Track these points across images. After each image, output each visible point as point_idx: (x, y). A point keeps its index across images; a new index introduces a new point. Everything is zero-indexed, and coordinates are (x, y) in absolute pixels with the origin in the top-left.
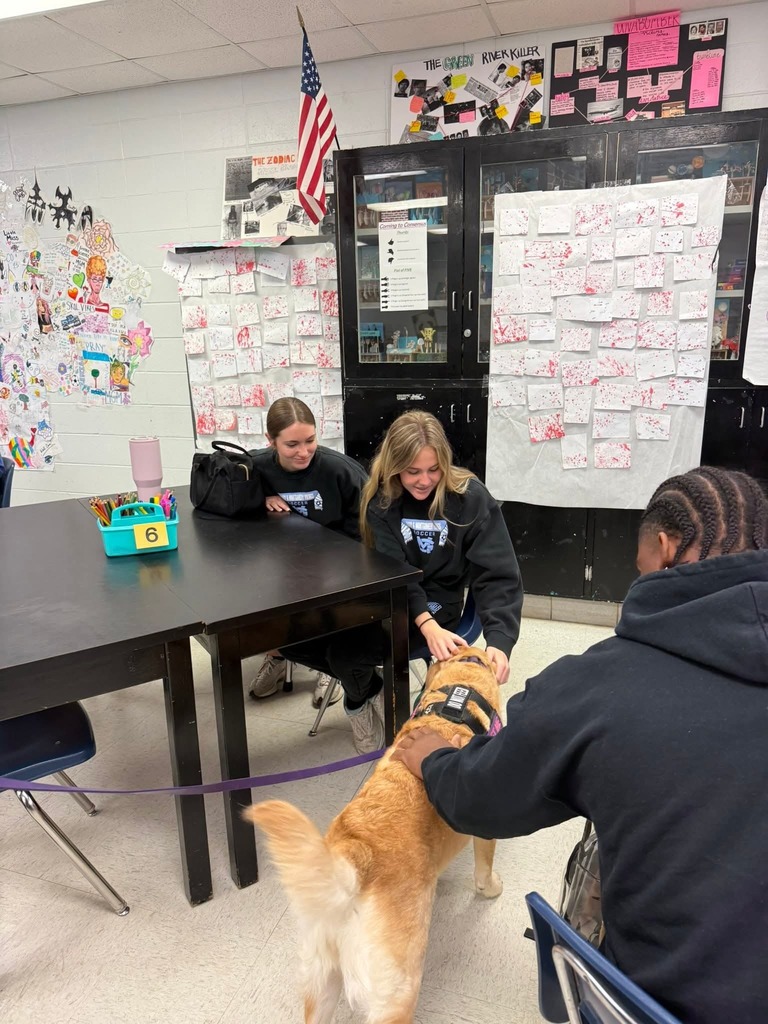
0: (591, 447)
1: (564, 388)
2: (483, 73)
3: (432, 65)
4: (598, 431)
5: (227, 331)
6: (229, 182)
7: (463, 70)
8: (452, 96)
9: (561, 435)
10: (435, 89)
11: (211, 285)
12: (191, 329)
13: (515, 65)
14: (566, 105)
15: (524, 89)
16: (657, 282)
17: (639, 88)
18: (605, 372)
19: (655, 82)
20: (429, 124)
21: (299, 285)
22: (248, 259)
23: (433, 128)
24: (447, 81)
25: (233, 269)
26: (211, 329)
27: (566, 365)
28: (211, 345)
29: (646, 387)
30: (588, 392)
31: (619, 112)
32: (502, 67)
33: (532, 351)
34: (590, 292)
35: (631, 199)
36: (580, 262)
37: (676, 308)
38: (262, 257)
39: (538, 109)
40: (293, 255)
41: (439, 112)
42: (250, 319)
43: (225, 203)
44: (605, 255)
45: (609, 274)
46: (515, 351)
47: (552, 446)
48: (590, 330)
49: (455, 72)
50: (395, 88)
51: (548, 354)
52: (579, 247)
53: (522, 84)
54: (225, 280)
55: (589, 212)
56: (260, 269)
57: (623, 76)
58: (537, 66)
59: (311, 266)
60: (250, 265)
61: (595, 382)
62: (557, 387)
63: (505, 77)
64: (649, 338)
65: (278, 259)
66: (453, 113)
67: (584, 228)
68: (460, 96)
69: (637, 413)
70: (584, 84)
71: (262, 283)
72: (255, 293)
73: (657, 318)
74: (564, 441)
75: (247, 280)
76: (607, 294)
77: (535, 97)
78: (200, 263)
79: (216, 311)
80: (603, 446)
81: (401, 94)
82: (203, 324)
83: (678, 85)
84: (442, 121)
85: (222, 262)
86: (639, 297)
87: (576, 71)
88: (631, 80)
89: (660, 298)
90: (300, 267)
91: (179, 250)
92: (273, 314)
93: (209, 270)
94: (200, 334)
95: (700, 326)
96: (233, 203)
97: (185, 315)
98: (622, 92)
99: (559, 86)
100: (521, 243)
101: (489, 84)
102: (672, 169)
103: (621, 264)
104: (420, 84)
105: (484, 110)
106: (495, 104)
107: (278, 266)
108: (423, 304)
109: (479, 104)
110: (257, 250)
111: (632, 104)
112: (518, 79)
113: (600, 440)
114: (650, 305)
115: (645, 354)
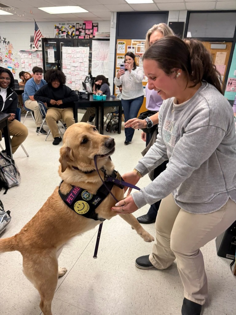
0: (75, 85)
1: (72, 76)
2: (67, 26)
3: (60, 24)
4: (76, 82)
5: (28, 64)
6: (31, 39)
7: (64, 26)
8: (62, 30)
9: (72, 83)
10: (60, 28)
11: (25, 57)
12: (23, 63)
13: (71, 26)
14: (78, 33)
15: (72, 30)
16: (82, 61)
17: (87, 32)
18: (76, 74)
19: (89, 31)
20: (59, 34)
21: (38, 58)
22: (30, 53)
23: (60, 34)
24: (62, 27)
25: (28, 55)
26: (26, 64)
27: (72, 72)
28: (25, 66)
29: (81, 76)
30: (74, 77)
31: (85, 35)
32: (69, 26)
33: (67, 70)
34: (74, 62)
35: (78, 49)
36: (72, 58)
37: (84, 65)
38: (32, 53)
39: (74, 33)
40: (37, 53)
41: (61, 32)
42: (31, 62)
43: (30, 43)
44: (76, 57)
45: (76, 60)
46: (65, 70)
47: (70, 84)
48: (74, 68)
49: (63, 26)
50: (55, 27)
51: (69, 71)
52: (72, 55)
53: (72, 29)
54: (27, 56)
55: (73, 50)
56: (32, 55)
57: (85, 29)
58: (74, 26)
59: (40, 55)
60: (31, 54)
61: (75, 75)
62: (71, 76)
63: (70, 28)
64: (81, 69)
65: (35, 53)
66: (63, 32)
67: (73, 53)
68: (63, 30)
69: (80, 80)
70: (80, 30)
71: (33, 57)
72: (32, 58)
73: (82, 66)
74: (72, 84)
75: (30, 56)
76: (76, 62)
77: (73, 31)
78: (24, 53)
79: (26, 61)
80: (77, 85)
81: (55, 28)
82: (24, 63)
83: (92, 32)
84: (61, 33)
85: (27, 53)
86: (80, 63)
87: (79, 28)
88: (86, 30)
89: (82, 64)
90: (38, 55)
91: (21, 51)
92: (34, 62)
93: (25, 54)
94: (24, 64)
95: (87, 68)
96: (31, 43)
97: (22, 61)
98: (85, 32)
99: (77, 30)
100: (66, 54)
101: (67, 28)
102: (86, 45)
103: (78, 58)
104: (58, 27)
105: (67, 32)
106: (68, 32)
107: (35, 54)
108: (54, 62)
109: (66, 31)
110: (32, 52)
111: (86, 34)
112: (71, 28)
113: (76, 84)
114: (81, 64)
115: (81, 72)
